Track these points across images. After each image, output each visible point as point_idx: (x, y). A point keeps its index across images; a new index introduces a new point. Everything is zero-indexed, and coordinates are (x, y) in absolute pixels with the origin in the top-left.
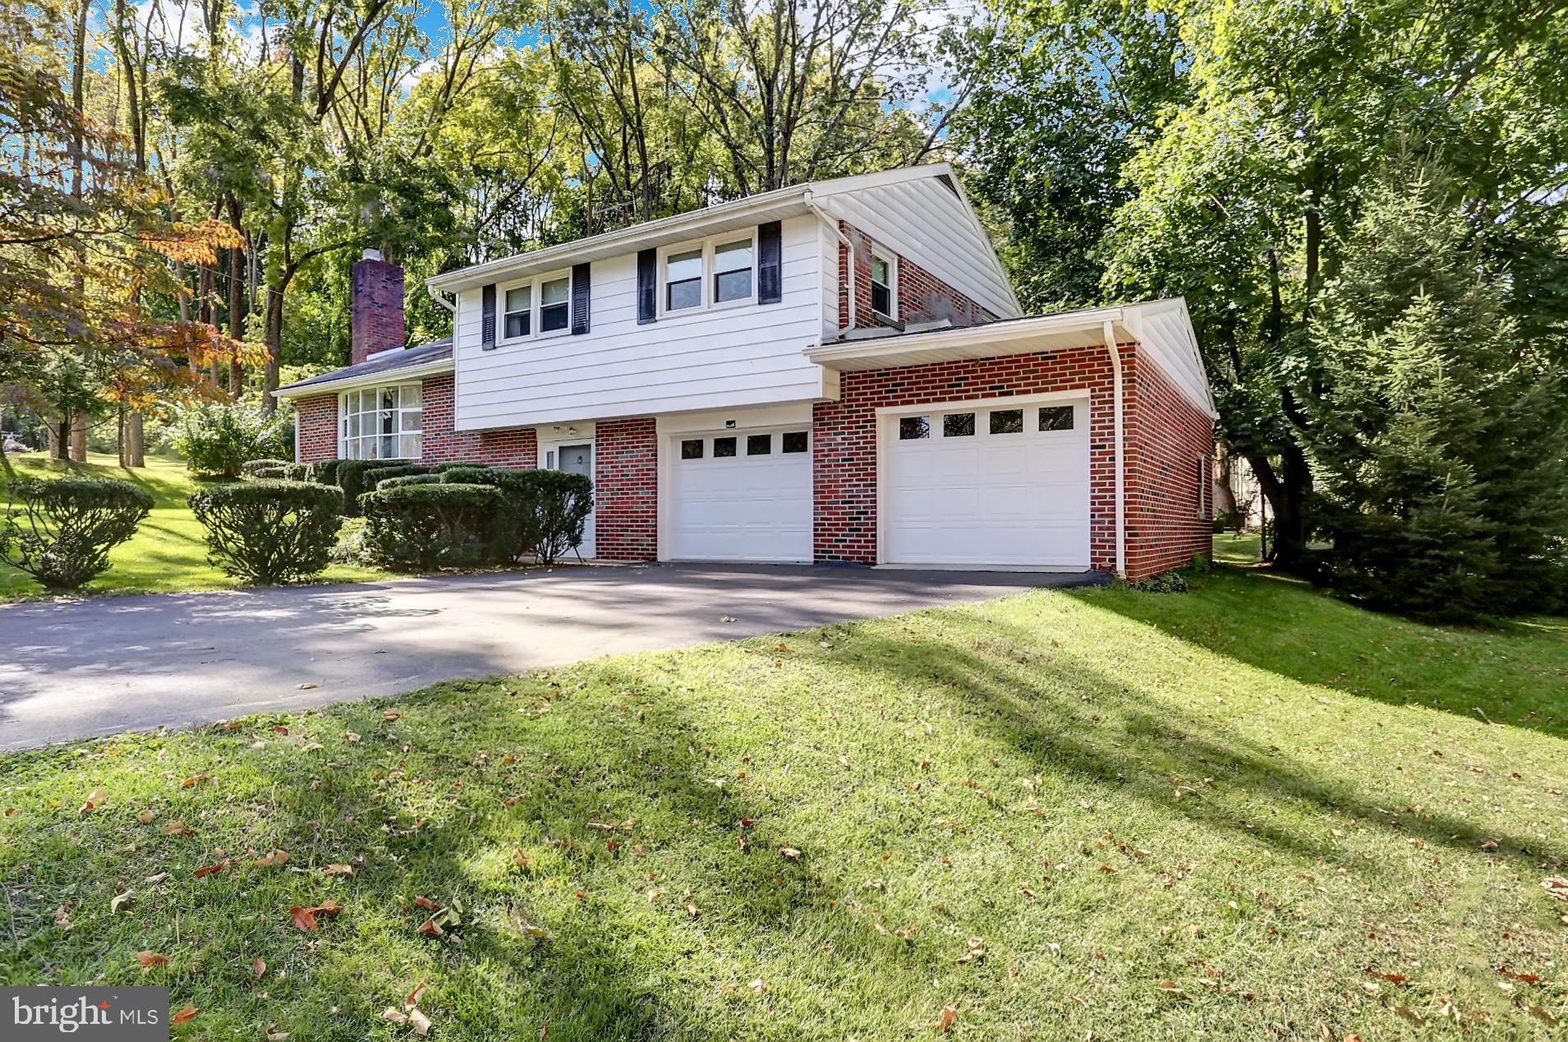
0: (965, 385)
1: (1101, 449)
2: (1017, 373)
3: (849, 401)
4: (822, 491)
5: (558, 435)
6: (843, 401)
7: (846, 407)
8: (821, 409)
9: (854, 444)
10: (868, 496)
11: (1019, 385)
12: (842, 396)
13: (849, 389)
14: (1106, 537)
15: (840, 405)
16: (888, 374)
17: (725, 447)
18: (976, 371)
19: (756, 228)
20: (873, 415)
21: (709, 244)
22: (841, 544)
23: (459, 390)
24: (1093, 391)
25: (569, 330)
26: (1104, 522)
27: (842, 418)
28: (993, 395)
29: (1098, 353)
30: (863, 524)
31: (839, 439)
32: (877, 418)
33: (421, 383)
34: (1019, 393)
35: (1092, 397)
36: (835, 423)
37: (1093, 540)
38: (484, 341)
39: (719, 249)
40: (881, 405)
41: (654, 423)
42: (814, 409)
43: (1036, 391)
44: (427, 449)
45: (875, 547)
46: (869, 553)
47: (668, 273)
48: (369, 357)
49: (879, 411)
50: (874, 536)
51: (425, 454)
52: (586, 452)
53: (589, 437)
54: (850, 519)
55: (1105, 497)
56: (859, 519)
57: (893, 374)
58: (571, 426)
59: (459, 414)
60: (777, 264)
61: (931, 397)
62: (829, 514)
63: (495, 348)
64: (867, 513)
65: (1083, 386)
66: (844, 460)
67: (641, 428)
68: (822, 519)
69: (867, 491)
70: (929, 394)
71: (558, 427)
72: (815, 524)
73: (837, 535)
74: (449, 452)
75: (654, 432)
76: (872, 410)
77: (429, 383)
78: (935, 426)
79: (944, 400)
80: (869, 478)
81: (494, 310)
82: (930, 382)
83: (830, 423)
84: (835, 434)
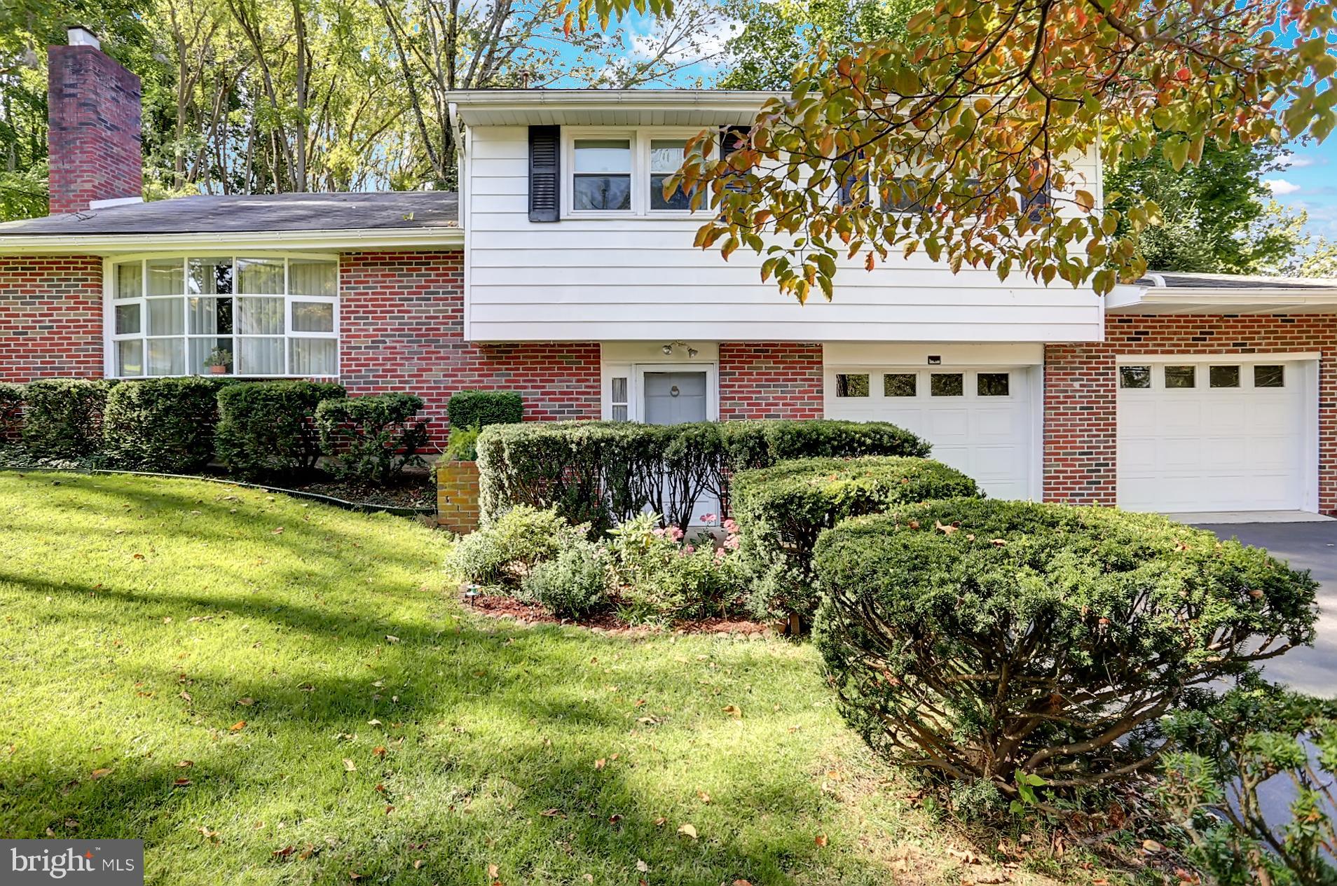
0: (1210, 339)
1: (1332, 408)
7: (1085, 351)
8: (1054, 353)
9: (1094, 392)
11: (1262, 344)
14: (1335, 486)
16: (1130, 321)
18: (1221, 327)
20: (1114, 363)
22: (1078, 498)
23: (471, 277)
24: (1323, 354)
25: (713, 213)
27: (1081, 363)
28: (1236, 352)
30: (1102, 477)
31: (1077, 385)
32: (1117, 366)
33: (336, 257)
35: (1320, 360)
36: (1072, 368)
37: (1321, 489)
38: (530, 208)
40: (1122, 352)
41: (821, 351)
42: (1047, 351)
48: (95, 204)
49: (1120, 358)
50: (1114, 489)
53: (708, 364)
54: (1088, 471)
56: (1099, 471)
57: (1136, 321)
58: (690, 347)
59: (470, 314)
62: (1064, 465)
63: (556, 220)
64: (1107, 465)
65: (1317, 350)
66: (1082, 408)
67: (803, 356)
68: (1056, 471)
69: (1107, 442)
70: (1174, 345)
71: (669, 345)
72: (1045, 478)
73: (1073, 489)
74: (406, 370)
75: (821, 363)
76: (1113, 357)
77: (355, 260)
78: (1158, 377)
79: (1188, 352)
80: (1110, 429)
81: (557, 164)
82: (1175, 333)
83: (1066, 368)
84: (1072, 380)
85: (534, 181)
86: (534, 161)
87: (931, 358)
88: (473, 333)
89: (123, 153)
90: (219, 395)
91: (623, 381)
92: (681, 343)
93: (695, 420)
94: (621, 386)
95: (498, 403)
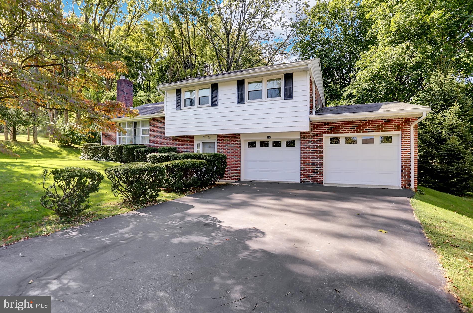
0: (356, 128)
1: (405, 151)
2: (375, 125)
3: (314, 132)
4: (303, 160)
5: (203, 139)
6: (311, 132)
7: (313, 134)
8: (303, 134)
9: (316, 145)
10: (321, 162)
11: (376, 129)
12: (311, 130)
13: (314, 128)
14: (407, 178)
15: (310, 133)
16: (328, 124)
17: (264, 144)
18: (360, 124)
19: (283, 75)
20: (322, 137)
21: (265, 79)
22: (310, 177)
23: (166, 123)
24: (402, 132)
25: (210, 104)
26: (406, 173)
27: (311, 137)
28: (367, 132)
29: (404, 120)
30: (319, 171)
31: (310, 144)
32: (324, 138)
33: (149, 119)
34: (376, 131)
35: (402, 134)
36: (308, 139)
37: (401, 179)
38: (177, 107)
39: (269, 81)
40: (326, 133)
41: (240, 136)
42: (301, 134)
43: (382, 131)
44: (151, 141)
45: (322, 178)
46: (320, 180)
47: (248, 88)
49: (324, 135)
50: (322, 175)
51: (151, 143)
52: (213, 144)
53: (215, 140)
54: (314, 169)
55: (406, 165)
56: (317, 169)
57: (330, 124)
58: (209, 136)
59: (166, 131)
60: (291, 87)
61: (344, 132)
62: (306, 167)
63: (181, 109)
64: (320, 168)
65: (399, 130)
66: (312, 151)
67: (236, 138)
68: (304, 169)
69: (320, 161)
70: (343, 131)
71: (204, 136)
72: (301, 171)
73: (309, 174)
74: (160, 142)
75: (240, 139)
76: (322, 135)
77: (152, 120)
78: (343, 141)
79: (348, 133)
80: (321, 156)
81: (181, 97)
82: (344, 127)
83: (307, 139)
84: (309, 142)
85: (177, 101)
86: (177, 97)
87: (268, 137)
88: (167, 135)
89: (129, 98)
90: (123, 148)
91: (199, 144)
92: (206, 135)
93: (212, 152)
94: (198, 145)
95: (166, 149)
